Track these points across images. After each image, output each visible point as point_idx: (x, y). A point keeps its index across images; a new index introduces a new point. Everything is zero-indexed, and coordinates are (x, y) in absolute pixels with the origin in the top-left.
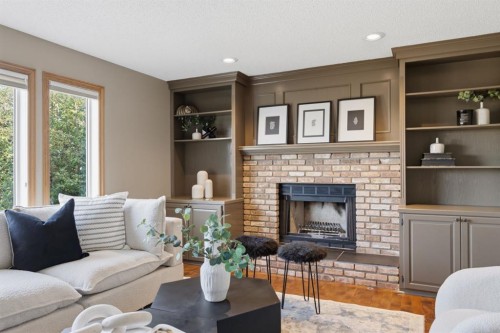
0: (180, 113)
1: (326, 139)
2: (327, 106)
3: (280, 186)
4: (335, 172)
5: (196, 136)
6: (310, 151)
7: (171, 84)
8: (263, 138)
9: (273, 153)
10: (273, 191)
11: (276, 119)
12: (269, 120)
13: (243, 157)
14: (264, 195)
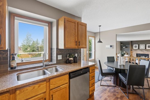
0: (121, 45)
1: (144, 48)
2: (144, 45)
3: (137, 54)
4: (146, 53)
5: (124, 47)
6: (142, 50)
7: (120, 42)
8: (134, 48)
9: (136, 50)
10: (136, 54)
11: (136, 46)
12: (135, 46)
13: (131, 50)
14: (134, 55)
